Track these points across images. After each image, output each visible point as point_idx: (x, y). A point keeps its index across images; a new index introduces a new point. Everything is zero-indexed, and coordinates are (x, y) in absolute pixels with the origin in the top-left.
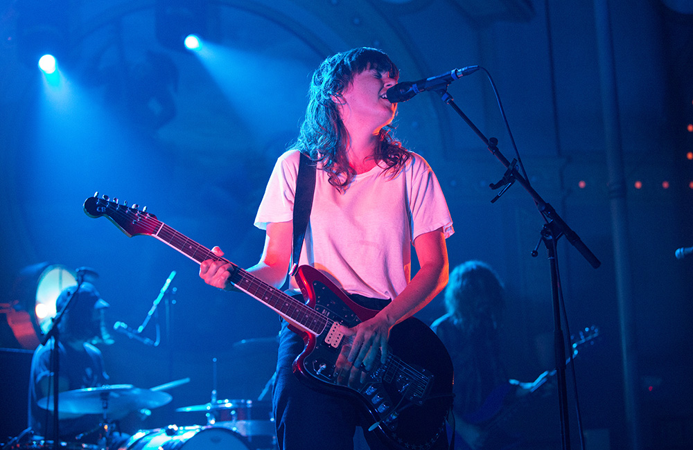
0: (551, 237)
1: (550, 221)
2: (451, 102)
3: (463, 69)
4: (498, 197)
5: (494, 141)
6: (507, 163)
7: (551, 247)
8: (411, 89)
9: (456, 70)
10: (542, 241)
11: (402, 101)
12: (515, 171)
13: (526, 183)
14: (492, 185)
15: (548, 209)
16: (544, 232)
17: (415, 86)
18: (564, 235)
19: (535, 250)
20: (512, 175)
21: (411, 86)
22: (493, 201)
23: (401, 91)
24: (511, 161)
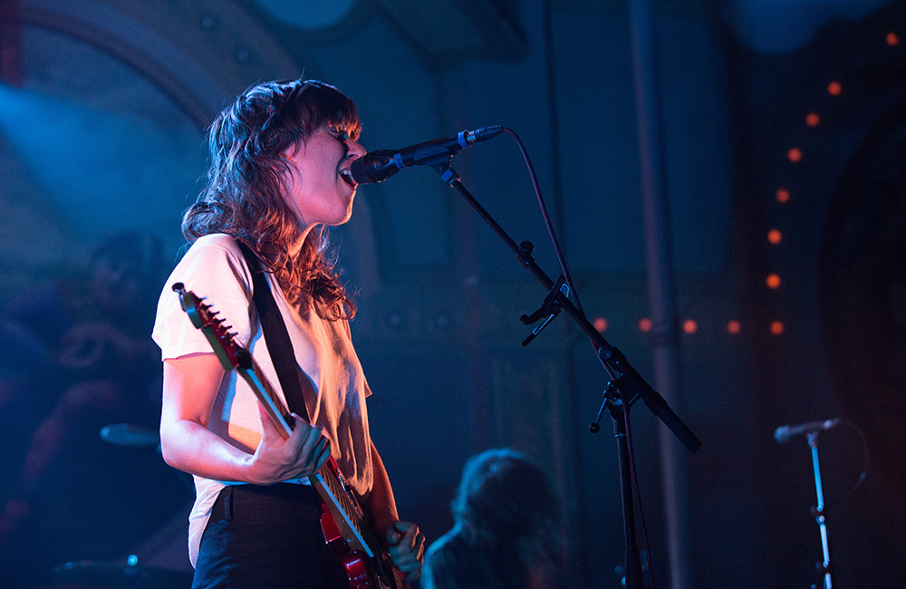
0: (620, 402)
1: (619, 375)
2: (457, 184)
3: (478, 131)
4: (532, 336)
5: (528, 246)
6: (549, 283)
7: (617, 413)
8: (391, 161)
9: (466, 133)
10: (607, 408)
12: (560, 295)
14: (524, 318)
15: (615, 358)
16: (611, 394)
17: (398, 156)
18: (641, 399)
19: (596, 422)
20: (555, 303)
21: (392, 157)
22: (525, 344)
23: (376, 165)
24: (555, 280)
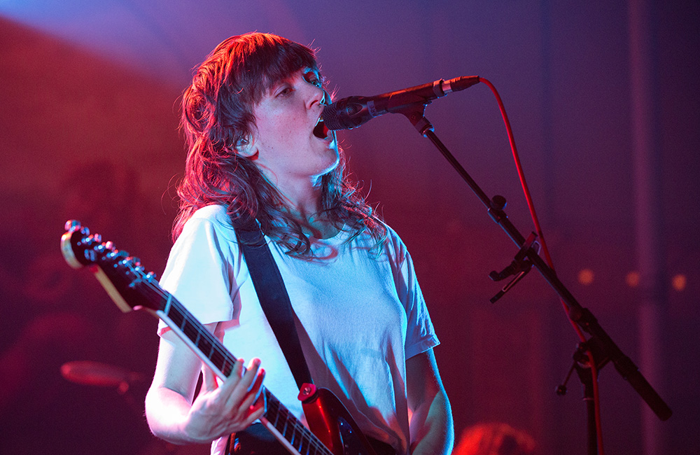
0: (589, 365)
1: (588, 337)
2: (430, 134)
3: (454, 80)
4: (500, 294)
5: (500, 201)
6: (519, 239)
7: (586, 376)
8: (364, 107)
9: (441, 82)
10: (575, 370)
11: (346, 126)
12: (532, 252)
13: (550, 273)
14: (493, 274)
15: (584, 318)
16: (579, 356)
17: (371, 103)
18: (611, 362)
19: (563, 384)
20: (526, 259)
21: (365, 103)
22: (493, 300)
23: (348, 110)
24: (526, 236)
